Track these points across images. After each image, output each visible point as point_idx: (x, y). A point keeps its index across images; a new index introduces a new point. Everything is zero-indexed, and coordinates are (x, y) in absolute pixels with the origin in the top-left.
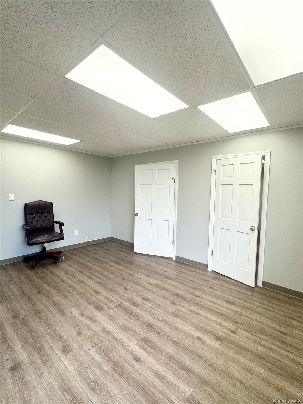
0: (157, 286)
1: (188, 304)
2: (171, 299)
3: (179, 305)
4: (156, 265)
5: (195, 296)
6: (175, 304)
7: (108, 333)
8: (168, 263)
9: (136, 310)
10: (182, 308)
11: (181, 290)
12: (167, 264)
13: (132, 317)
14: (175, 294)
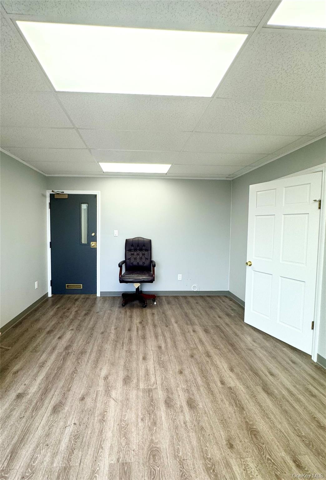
0: (231, 392)
1: (260, 465)
2: (235, 431)
3: (239, 454)
4: (265, 355)
5: (295, 461)
6: (231, 446)
7: (103, 420)
8: (294, 362)
9: (162, 412)
10: (238, 465)
11: (272, 427)
12: (290, 362)
13: (147, 418)
14: (250, 428)
